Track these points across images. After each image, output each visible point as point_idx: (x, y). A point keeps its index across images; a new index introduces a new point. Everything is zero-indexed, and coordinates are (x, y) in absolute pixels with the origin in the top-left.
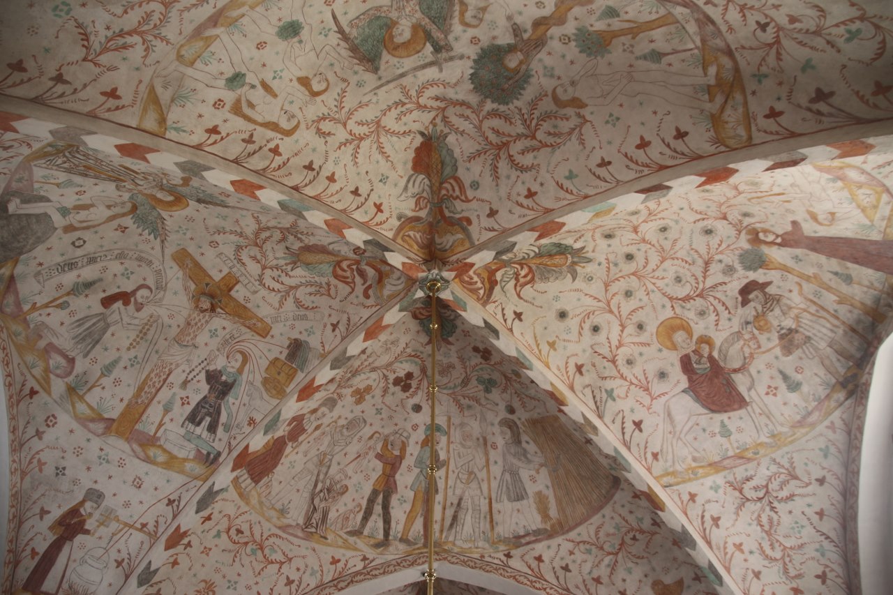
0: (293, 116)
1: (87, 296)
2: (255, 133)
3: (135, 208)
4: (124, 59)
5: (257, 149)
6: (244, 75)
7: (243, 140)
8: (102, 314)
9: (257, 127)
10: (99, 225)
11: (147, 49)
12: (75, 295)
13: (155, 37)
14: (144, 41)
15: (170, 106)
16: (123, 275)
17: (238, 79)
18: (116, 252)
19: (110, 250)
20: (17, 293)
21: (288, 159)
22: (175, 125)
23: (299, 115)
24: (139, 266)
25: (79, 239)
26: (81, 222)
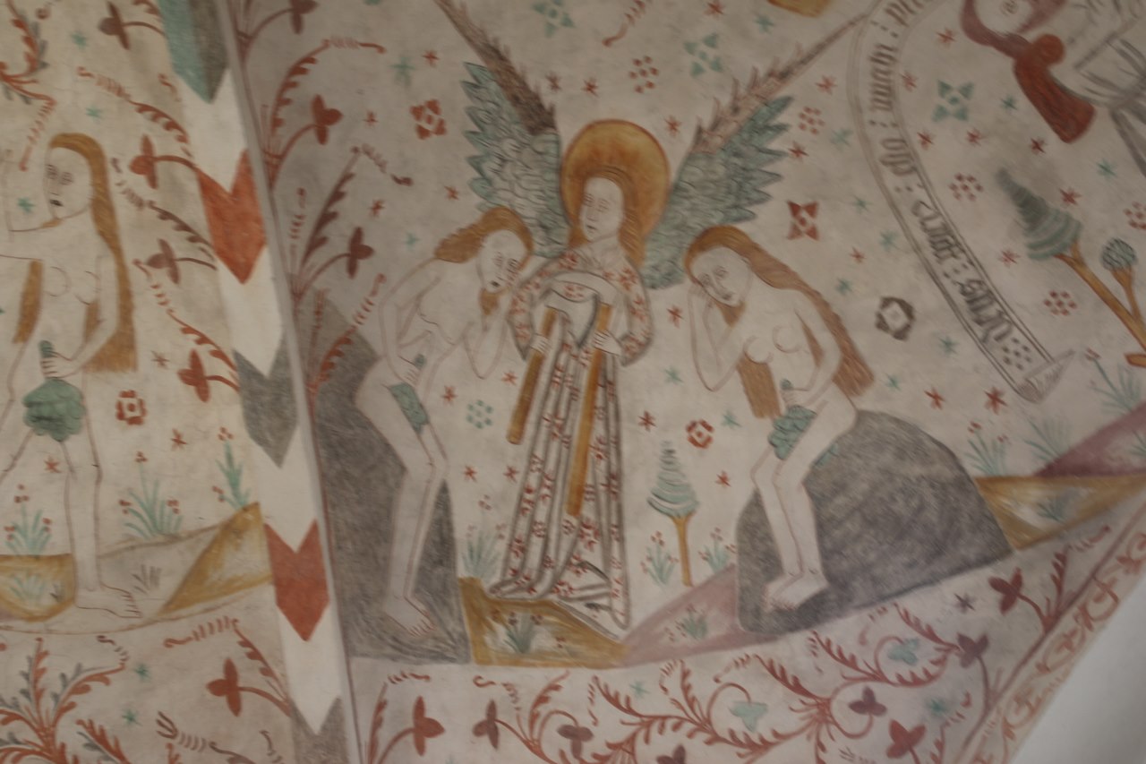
0: (52, 172)
1: (1069, 198)
2: (144, 258)
3: (706, 240)
4: (131, 719)
5: (170, 223)
6: (29, 403)
7: (175, 277)
8: (1116, 118)
9: (129, 261)
10: (813, 295)
11: (82, 689)
12: (1075, 240)
13: (39, 695)
14: (63, 710)
15: (191, 535)
16: (962, 115)
17: (45, 411)
18: (891, 180)
19: (893, 205)
20: (1105, 434)
21: (143, 108)
22: (228, 493)
23: (39, 154)
24: (909, 81)
25: (882, 325)
26: (817, 353)
